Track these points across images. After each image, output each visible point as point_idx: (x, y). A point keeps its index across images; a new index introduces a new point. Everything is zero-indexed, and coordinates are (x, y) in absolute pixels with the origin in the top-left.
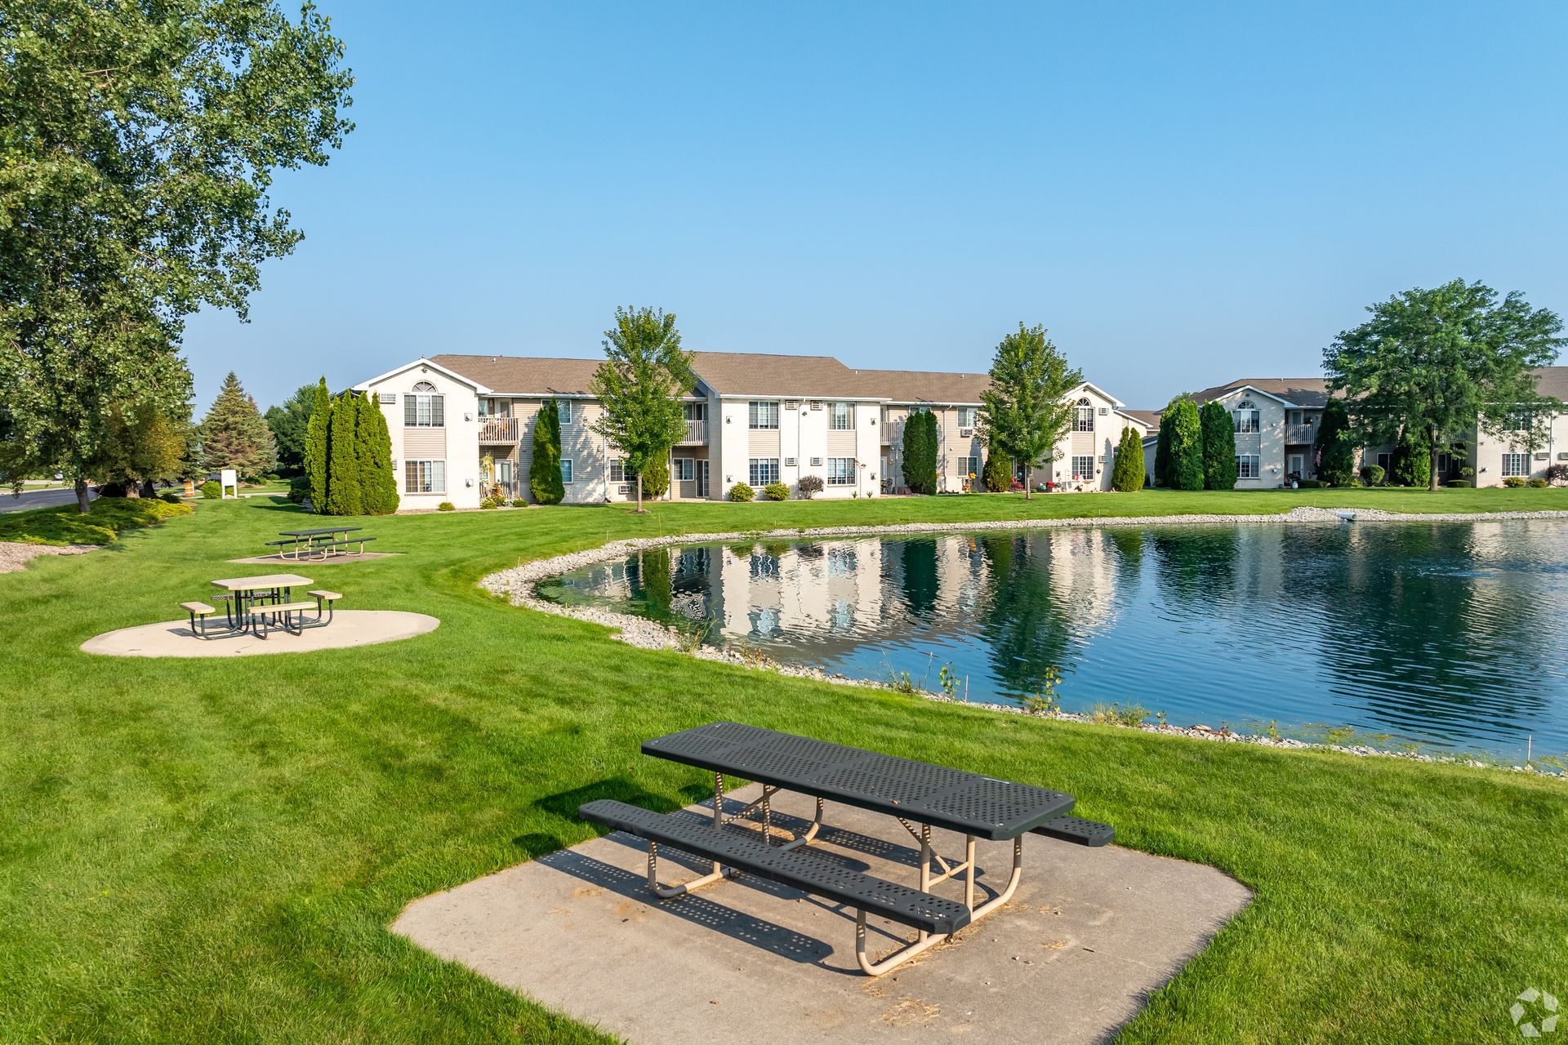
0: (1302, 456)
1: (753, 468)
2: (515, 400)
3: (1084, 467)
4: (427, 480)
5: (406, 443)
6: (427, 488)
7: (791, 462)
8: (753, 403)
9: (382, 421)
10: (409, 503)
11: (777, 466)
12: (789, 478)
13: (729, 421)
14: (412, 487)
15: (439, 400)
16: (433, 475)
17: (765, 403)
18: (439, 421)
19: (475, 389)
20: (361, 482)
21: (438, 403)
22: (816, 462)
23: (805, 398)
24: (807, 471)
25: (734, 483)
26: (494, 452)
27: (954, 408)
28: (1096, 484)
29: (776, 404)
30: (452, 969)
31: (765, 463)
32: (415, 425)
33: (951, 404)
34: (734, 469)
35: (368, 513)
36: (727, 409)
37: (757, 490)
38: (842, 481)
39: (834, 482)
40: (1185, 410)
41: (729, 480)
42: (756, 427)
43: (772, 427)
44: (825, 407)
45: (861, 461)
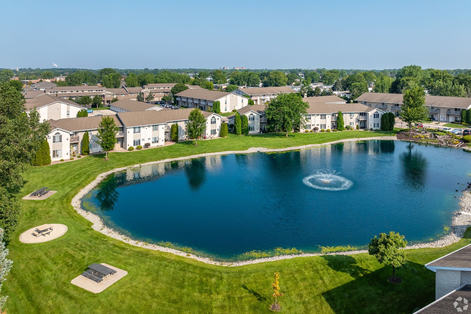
0: (265, 124)
1: (134, 142)
2: (78, 132)
3: (214, 132)
4: (57, 154)
5: (53, 147)
6: (58, 156)
7: (143, 140)
8: (134, 128)
9: (48, 144)
10: (54, 160)
11: (140, 141)
12: (142, 144)
13: (129, 133)
14: (54, 156)
15: (61, 136)
16: (59, 153)
17: (137, 127)
18: (61, 141)
19: (69, 133)
20: (43, 159)
21: (61, 137)
22: (149, 139)
23: (146, 125)
24: (147, 141)
25: (130, 146)
26: (73, 144)
27: (183, 121)
28: (216, 136)
29: (140, 127)
30: (75, 285)
31: (137, 140)
32: (55, 142)
33: (182, 120)
34: (130, 142)
35: (44, 165)
36: (128, 130)
37: (135, 147)
38: (155, 142)
39: (153, 143)
40: (237, 117)
41: (128, 146)
42: (135, 133)
43: (139, 132)
44: (151, 127)
45: (159, 138)
